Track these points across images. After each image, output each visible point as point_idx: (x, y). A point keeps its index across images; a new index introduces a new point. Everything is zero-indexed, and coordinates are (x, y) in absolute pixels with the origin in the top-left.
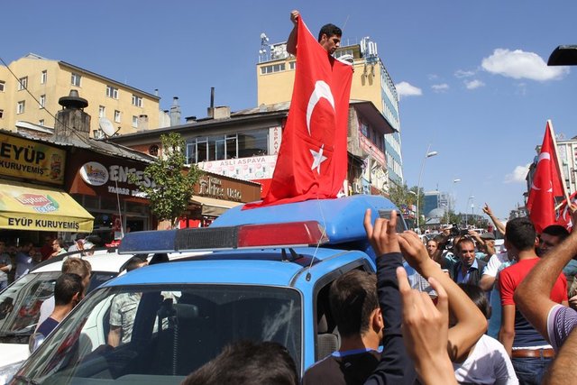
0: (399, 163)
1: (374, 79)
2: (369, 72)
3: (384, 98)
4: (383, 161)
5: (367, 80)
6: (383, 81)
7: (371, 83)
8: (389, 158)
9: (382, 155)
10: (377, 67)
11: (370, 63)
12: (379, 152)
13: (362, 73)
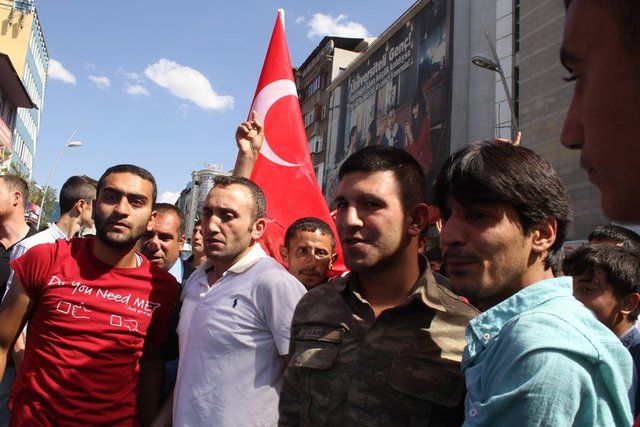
0: (31, 151)
1: (22, 33)
2: (15, 20)
3: (29, 60)
4: (8, 141)
5: (10, 30)
6: (32, 40)
7: (15, 35)
8: (18, 140)
9: (9, 133)
10: (29, 19)
11: (21, 9)
12: (5, 128)
13: (6, 17)
